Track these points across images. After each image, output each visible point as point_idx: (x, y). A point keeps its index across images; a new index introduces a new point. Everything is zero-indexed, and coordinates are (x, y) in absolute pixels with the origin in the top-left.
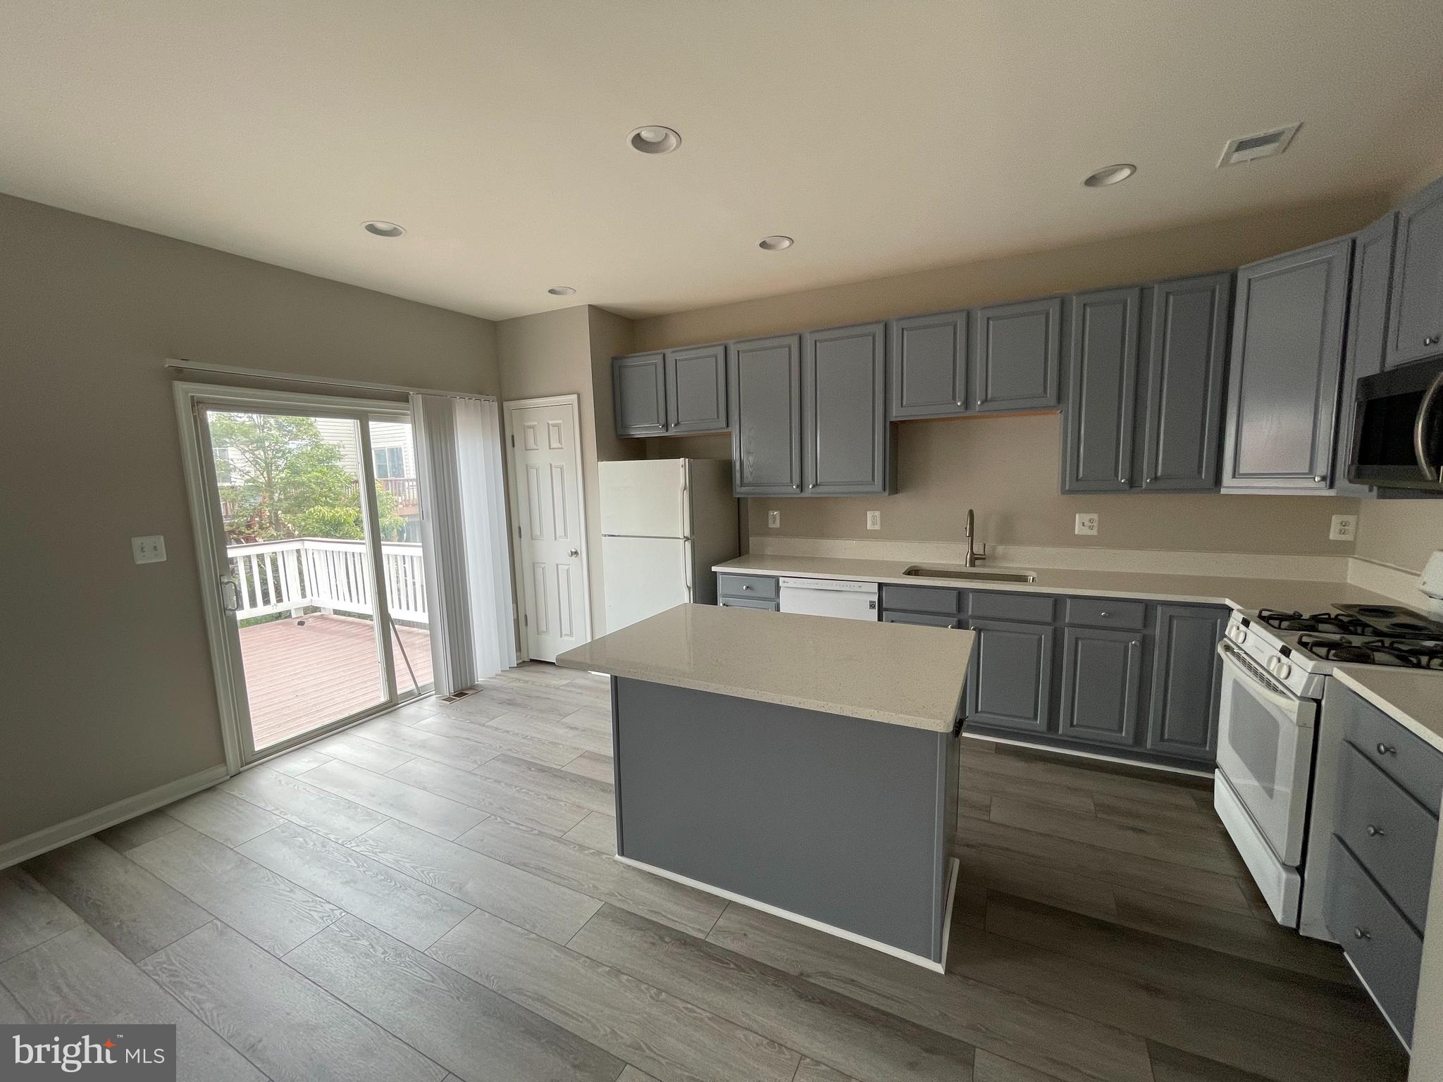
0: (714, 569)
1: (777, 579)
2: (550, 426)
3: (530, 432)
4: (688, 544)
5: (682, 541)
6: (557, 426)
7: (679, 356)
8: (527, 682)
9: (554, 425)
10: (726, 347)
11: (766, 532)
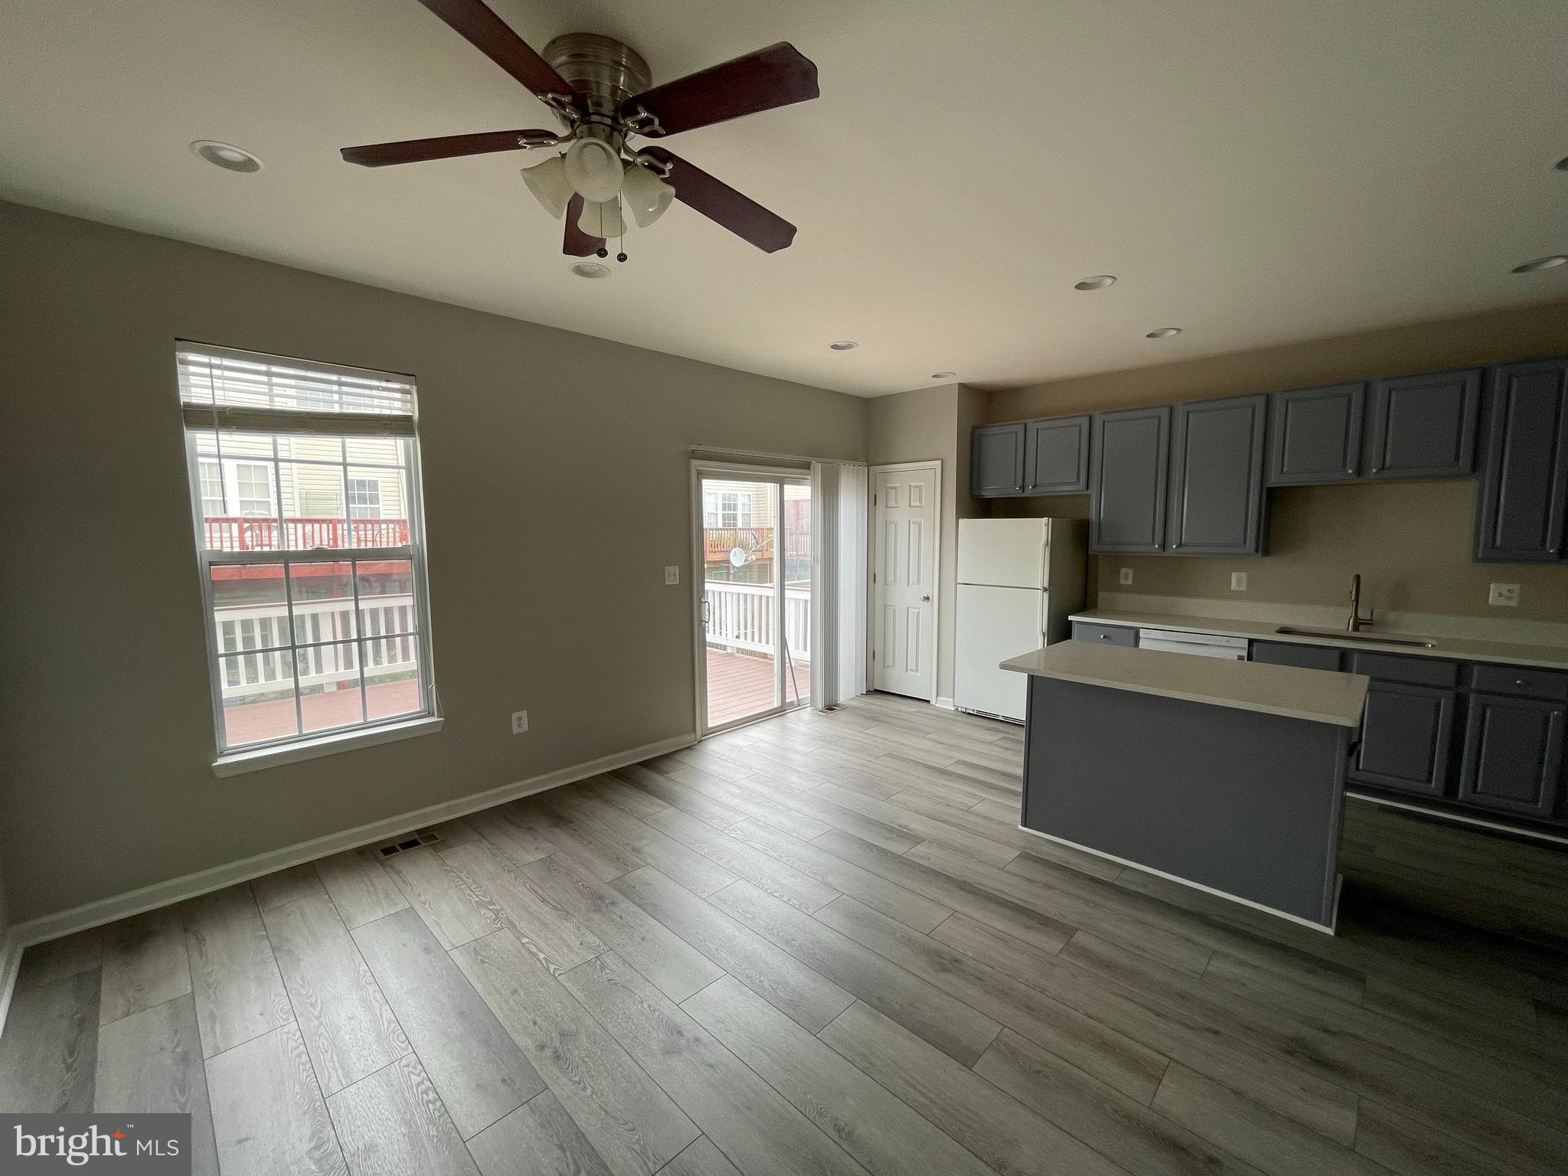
0: (1070, 618)
1: (1137, 631)
2: (912, 488)
3: (892, 493)
4: (1046, 595)
5: (1040, 592)
6: (920, 487)
7: (1041, 425)
8: (880, 706)
9: (915, 487)
10: (1090, 418)
11: (1118, 588)
